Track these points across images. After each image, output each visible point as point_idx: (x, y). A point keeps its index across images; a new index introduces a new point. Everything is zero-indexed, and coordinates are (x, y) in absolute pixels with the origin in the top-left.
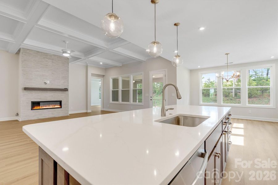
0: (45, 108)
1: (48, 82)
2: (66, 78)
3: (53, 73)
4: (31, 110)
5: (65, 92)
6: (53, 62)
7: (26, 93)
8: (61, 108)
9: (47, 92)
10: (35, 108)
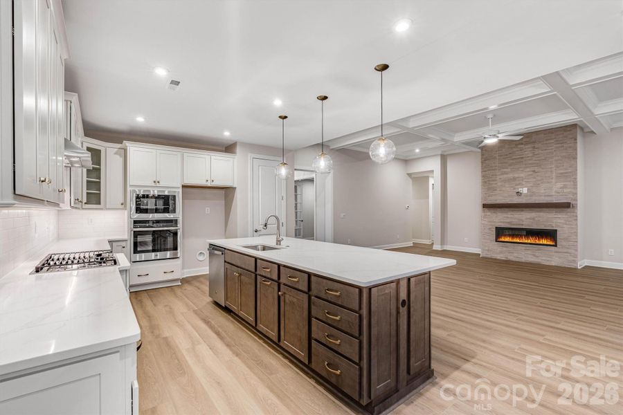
0: (518, 241)
1: (525, 190)
2: (570, 176)
3: (534, 171)
4: (496, 241)
5: (566, 209)
6: (534, 147)
7: (489, 213)
8: (556, 246)
9: (522, 211)
10: (501, 240)
